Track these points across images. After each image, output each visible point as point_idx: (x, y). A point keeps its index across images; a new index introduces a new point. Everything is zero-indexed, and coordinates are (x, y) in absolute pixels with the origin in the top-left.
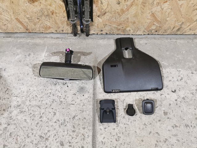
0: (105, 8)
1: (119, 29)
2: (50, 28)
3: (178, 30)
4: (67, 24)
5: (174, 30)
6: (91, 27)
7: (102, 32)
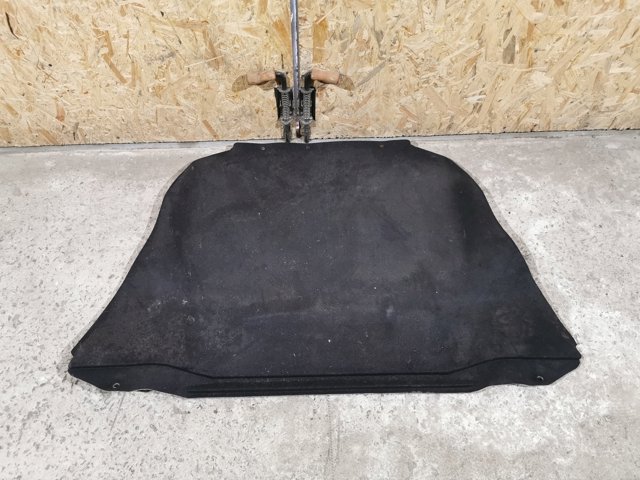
0: (332, 101)
1: (357, 130)
2: (250, 132)
3: (449, 127)
4: (277, 126)
5: (442, 128)
6: (312, 129)
7: (329, 136)
